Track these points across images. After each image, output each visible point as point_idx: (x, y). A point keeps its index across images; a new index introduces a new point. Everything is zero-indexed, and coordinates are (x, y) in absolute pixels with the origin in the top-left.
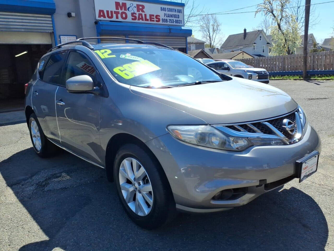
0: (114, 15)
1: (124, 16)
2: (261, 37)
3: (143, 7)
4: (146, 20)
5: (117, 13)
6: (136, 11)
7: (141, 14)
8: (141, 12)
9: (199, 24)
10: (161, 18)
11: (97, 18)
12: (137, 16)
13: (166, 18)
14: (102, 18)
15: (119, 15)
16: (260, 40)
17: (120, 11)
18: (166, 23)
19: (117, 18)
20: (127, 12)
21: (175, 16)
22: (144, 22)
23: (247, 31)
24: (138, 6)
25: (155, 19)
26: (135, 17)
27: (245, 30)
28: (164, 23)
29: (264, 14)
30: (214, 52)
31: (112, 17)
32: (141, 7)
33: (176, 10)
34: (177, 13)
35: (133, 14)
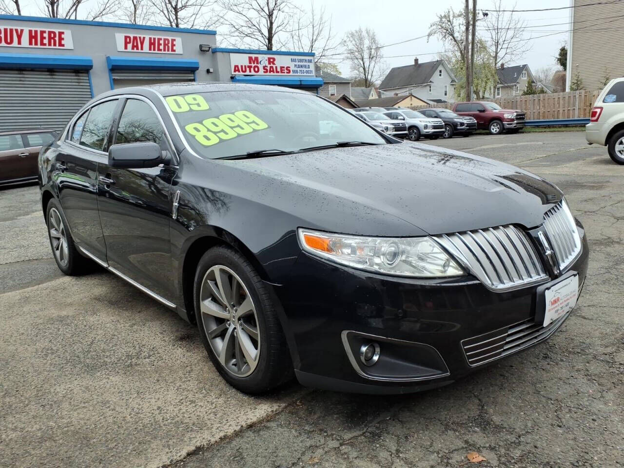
0: (248, 69)
1: (256, 69)
2: (440, 71)
3: (274, 59)
4: (277, 72)
5: (250, 67)
6: (267, 64)
7: (272, 67)
8: (272, 65)
9: (345, 46)
10: (291, 69)
11: (233, 73)
12: (268, 69)
13: (296, 69)
14: (237, 73)
15: (252, 69)
16: (440, 75)
17: (253, 65)
18: (296, 74)
19: (250, 71)
20: (259, 65)
21: (305, 66)
22: (275, 74)
23: (420, 62)
24: (269, 59)
25: (286, 71)
26: (267, 70)
27: (416, 60)
28: (294, 74)
29: (441, 37)
30: (371, 94)
31: (245, 71)
32: (272, 60)
33: (306, 61)
34: (307, 64)
35: (264, 68)
